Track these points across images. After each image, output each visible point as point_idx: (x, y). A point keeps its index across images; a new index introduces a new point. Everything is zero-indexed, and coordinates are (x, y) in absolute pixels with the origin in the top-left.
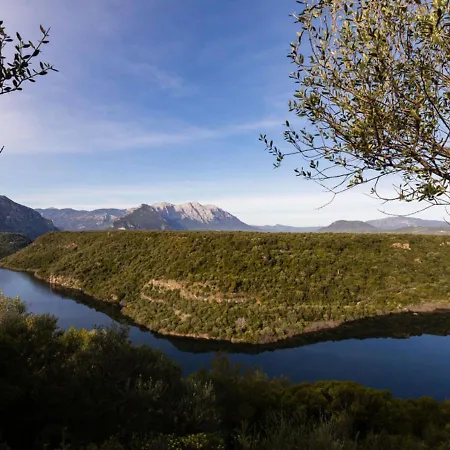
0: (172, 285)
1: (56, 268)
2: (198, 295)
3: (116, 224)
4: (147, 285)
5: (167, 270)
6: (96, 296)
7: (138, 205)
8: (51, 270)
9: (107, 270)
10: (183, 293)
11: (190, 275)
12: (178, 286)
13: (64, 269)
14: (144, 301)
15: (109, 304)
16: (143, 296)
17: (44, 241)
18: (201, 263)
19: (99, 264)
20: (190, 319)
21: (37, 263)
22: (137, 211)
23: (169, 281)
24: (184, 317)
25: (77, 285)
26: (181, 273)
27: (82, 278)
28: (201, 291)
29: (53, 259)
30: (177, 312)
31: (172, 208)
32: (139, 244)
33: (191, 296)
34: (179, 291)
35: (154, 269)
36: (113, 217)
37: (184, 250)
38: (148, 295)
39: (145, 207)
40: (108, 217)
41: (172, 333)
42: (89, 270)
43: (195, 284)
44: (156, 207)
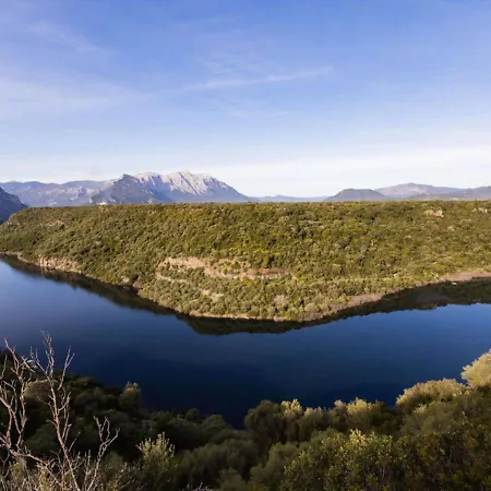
0: (193, 263)
1: (45, 250)
2: (226, 272)
3: (96, 198)
4: (162, 264)
5: (186, 246)
6: (103, 279)
7: (118, 176)
8: (38, 252)
9: (109, 251)
10: (208, 271)
11: (214, 251)
12: (201, 265)
13: (56, 250)
14: (163, 282)
15: (120, 287)
16: (159, 276)
17: (20, 219)
18: (224, 238)
19: (98, 243)
20: (223, 298)
21: (18, 244)
22: (118, 184)
23: (190, 258)
24: (216, 297)
25: (75, 268)
26: (203, 249)
27: (80, 260)
28: (229, 269)
29: (36, 239)
30: (206, 292)
31: (158, 179)
32: (143, 219)
33: (218, 273)
34: (203, 269)
35: (168, 247)
36: (89, 191)
37: (202, 222)
38: (166, 275)
39: (126, 177)
40: (84, 191)
41: (206, 315)
42: (87, 251)
43: (221, 261)
44: (140, 178)
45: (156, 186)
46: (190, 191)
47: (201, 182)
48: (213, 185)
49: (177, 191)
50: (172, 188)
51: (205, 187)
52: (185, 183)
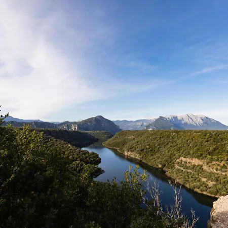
0: (196, 162)
1: (127, 148)
2: (217, 170)
3: (148, 127)
4: (178, 160)
5: (191, 152)
6: (149, 164)
7: (158, 117)
8: (125, 149)
9: (152, 151)
10: (205, 167)
11: (208, 156)
12: (201, 163)
13: (131, 149)
14: (179, 170)
15: (157, 169)
16: (177, 166)
17: (119, 135)
18: (215, 150)
19: (148, 147)
20: (215, 185)
21: (118, 145)
22: (157, 120)
23: (194, 159)
24: (211, 184)
25: (138, 157)
26: (201, 155)
27: (140, 154)
28: (219, 168)
29: (124, 143)
30: (204, 180)
31: (176, 118)
32: (168, 137)
33: (212, 170)
34: (202, 166)
35: (181, 151)
36: (145, 124)
37: (201, 140)
38: (180, 166)
39: (161, 118)
40: (143, 124)
41: (205, 193)
42: (143, 150)
43: (214, 163)
44: (167, 117)
45: (175, 121)
46: (193, 123)
47: (199, 119)
48: (207, 120)
49: (186, 124)
50: (183, 122)
51: (201, 122)
52: (190, 119)
